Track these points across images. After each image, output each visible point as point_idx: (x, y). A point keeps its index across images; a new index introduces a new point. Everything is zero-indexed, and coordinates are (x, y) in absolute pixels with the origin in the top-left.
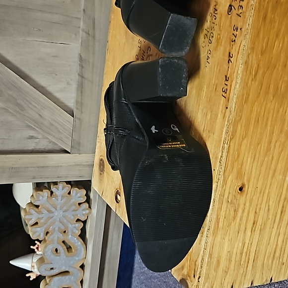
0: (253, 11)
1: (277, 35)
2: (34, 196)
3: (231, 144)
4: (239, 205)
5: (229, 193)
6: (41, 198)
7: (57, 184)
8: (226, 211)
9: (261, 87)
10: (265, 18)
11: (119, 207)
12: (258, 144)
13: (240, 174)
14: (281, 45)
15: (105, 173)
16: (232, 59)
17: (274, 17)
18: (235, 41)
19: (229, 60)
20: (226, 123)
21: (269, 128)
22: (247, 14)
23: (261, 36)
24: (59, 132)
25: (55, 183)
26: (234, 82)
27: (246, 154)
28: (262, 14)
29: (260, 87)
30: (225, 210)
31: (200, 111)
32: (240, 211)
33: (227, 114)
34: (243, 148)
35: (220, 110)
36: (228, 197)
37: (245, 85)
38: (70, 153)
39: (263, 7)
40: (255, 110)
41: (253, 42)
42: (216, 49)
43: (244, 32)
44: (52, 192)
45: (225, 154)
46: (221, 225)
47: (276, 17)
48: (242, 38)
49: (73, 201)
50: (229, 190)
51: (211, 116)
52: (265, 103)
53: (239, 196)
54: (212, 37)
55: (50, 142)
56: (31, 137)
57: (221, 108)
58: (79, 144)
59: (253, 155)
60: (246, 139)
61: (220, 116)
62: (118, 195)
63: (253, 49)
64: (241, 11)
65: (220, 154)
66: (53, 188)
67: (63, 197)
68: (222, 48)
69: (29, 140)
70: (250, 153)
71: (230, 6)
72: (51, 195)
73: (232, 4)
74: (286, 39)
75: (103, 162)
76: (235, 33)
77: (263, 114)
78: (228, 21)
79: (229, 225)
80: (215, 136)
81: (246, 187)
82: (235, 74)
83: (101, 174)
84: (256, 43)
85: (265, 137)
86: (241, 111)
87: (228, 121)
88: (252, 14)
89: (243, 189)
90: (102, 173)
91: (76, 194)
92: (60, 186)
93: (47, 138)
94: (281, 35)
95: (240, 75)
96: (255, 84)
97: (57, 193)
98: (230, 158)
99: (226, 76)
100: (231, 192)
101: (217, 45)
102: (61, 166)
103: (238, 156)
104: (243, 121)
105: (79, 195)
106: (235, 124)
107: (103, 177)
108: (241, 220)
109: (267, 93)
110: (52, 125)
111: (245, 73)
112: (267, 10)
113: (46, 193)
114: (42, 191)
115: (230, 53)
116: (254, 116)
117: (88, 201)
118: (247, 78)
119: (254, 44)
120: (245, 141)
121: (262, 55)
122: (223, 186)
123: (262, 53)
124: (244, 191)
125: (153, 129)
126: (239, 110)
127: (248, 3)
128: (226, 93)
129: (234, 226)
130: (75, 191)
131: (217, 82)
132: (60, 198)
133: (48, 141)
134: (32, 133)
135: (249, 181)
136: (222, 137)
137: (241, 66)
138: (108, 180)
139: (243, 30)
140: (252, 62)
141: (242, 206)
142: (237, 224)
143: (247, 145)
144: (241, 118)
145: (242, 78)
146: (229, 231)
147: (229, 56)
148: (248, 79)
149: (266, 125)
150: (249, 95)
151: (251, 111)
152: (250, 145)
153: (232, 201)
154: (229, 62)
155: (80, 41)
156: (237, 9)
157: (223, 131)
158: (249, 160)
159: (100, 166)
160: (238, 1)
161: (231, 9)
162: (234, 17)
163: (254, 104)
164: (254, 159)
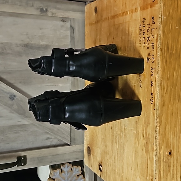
0: (159, 60)
1: (174, 69)
2: (52, 173)
3: (160, 129)
4: (170, 163)
5: (164, 156)
6: (56, 174)
7: (64, 165)
8: (164, 167)
9: (171, 96)
10: (166, 62)
11: (102, 174)
12: (175, 127)
13: (168, 145)
14: (177, 74)
16: (153, 84)
17: (171, 61)
18: (153, 75)
19: (152, 85)
20: (155, 117)
21: (179, 117)
22: (157, 62)
23: (166, 71)
24: (63, 133)
25: (63, 164)
26: (156, 96)
27: (169, 133)
28: (164, 60)
29: (170, 97)
30: (163, 166)
32: (172, 166)
33: (155, 112)
34: (167, 130)
35: (151, 111)
36: (163, 159)
37: (162, 96)
38: (70, 145)
39: (164, 57)
40: (170, 109)
41: (162, 75)
42: (144, 80)
43: (157, 71)
44: (62, 170)
45: (157, 134)
46: (162, 175)
47: (172, 61)
48: (156, 73)
49: (74, 174)
50: (164, 154)
51: (147, 115)
52: (174, 104)
53: (169, 157)
55: (58, 140)
56: (48, 138)
57: (151, 110)
58: (75, 139)
59: (173, 133)
60: (168, 125)
61: (151, 114)
62: (101, 167)
63: (163, 78)
64: (153, 60)
65: (155, 135)
66: (62, 167)
67: (68, 172)
68: (147, 79)
69: (47, 140)
70: (172, 132)
71: (148, 58)
72: (61, 172)
74: (179, 71)
75: (90, 148)
76: (152, 71)
77: (174, 111)
78: (148, 66)
79: (167, 175)
80: (151, 125)
81: (173, 152)
82: (156, 91)
83: (89, 156)
84: (164, 75)
85: (178, 123)
86: (162, 110)
87: (156, 117)
88: (159, 61)
89: (171, 153)
90: (90, 155)
91: (76, 170)
92: (66, 165)
93: (57, 138)
94: (176, 69)
95: (159, 92)
96: (167, 95)
97: (65, 170)
98: (161, 136)
99: (151, 93)
100: (164, 155)
101: (144, 78)
102: (66, 153)
103: (165, 135)
104: (165, 115)
105: (77, 170)
106: (160, 118)
107: (90, 157)
108: (173, 171)
109: (174, 99)
110: (59, 130)
111: (161, 90)
112: (167, 58)
113: (58, 171)
114: (56, 170)
115: (151, 81)
116: (170, 112)
117: (83, 173)
118: (162, 93)
119: (163, 75)
120: (167, 126)
121: (168, 80)
122: (159, 153)
123: (168, 79)
124: (172, 154)
126: (161, 110)
127: (156, 56)
128: (153, 102)
129: (170, 176)
130: (75, 168)
131: (147, 96)
132: (66, 173)
133: (57, 139)
134: (48, 136)
135: (174, 149)
136: (154, 125)
137: (158, 87)
138: (94, 159)
139: (156, 69)
140: (163, 84)
141: (172, 163)
142: (171, 174)
143: (169, 128)
144: (163, 114)
145: (160, 93)
146: (167, 179)
147: (151, 83)
148: (163, 93)
149: (177, 116)
150: (165, 102)
151: (168, 110)
152: (170, 128)
153: (166, 161)
154: (151, 86)
155: (70, 82)
156: (151, 60)
157: (154, 122)
158: (171, 136)
159: (88, 151)
160: (151, 55)
161: (148, 60)
162: (151, 63)
163: (169, 106)
164: (174, 136)
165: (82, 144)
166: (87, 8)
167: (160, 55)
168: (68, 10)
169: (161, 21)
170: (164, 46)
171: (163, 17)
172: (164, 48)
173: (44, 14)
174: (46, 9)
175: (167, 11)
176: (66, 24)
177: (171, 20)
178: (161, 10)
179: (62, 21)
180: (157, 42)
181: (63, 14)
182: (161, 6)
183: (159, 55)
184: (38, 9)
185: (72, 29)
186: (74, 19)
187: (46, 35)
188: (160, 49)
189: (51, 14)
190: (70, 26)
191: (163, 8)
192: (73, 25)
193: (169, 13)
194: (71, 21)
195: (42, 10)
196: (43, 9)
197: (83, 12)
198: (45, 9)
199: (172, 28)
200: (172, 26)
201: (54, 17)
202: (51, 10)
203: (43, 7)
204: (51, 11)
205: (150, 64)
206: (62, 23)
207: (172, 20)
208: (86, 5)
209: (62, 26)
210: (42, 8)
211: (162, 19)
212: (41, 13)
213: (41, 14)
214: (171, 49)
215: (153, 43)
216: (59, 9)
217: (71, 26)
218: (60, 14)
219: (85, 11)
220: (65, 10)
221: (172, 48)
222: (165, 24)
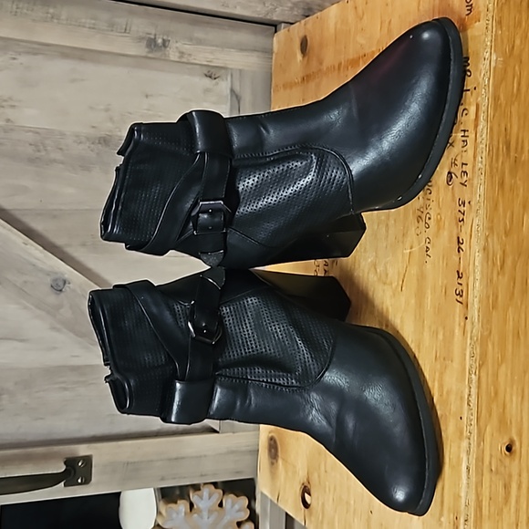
0: (482, 177)
1: (525, 207)
2: (163, 512)
3: (482, 374)
4: (510, 476)
5: (491, 456)
6: (174, 515)
7: (200, 490)
8: (491, 486)
9: (514, 283)
10: (502, 184)
11: (311, 514)
12: (525, 372)
13: (503, 423)
15: (280, 461)
16: (462, 246)
17: (515, 182)
18: (463, 220)
19: (459, 248)
20: (469, 341)
22: (475, 182)
23: (501, 209)
25: (196, 487)
26: (471, 279)
27: (508, 390)
28: (497, 179)
29: (512, 284)
30: (488, 485)
31: (426, 329)
32: (514, 486)
33: (469, 327)
34: (501, 379)
35: (457, 323)
36: (490, 463)
37: (489, 281)
38: (218, 432)
39: (497, 170)
40: (511, 319)
41: (491, 220)
42: (437, 234)
43: (475, 207)
44: (192, 505)
45: (474, 391)
46: (485, 511)
47: (518, 182)
48: (473, 214)
49: (227, 518)
50: (491, 450)
51: (444, 334)
52: (524, 307)
53: (507, 461)
54: (429, 219)
57: (457, 319)
59: (520, 391)
60: (504, 365)
61: (458, 332)
62: (306, 495)
63: (491, 229)
64: (465, 178)
65: (467, 391)
66: (194, 497)
67: (210, 512)
68: (446, 233)
70: (515, 387)
71: (449, 173)
72: (191, 510)
73: (452, 170)
75: (275, 442)
76: (462, 209)
77: (523, 325)
78: (450, 194)
79: (500, 513)
80: (456, 365)
81: (517, 444)
82: (471, 266)
83: (272, 464)
84: (495, 221)
86: (489, 322)
87: (471, 339)
88: (483, 181)
89: (513, 448)
90: (274, 461)
91: (233, 506)
92: (206, 491)
95: (479, 268)
96: (503, 281)
97: (201, 506)
98: (484, 398)
99: (458, 272)
100: (493, 454)
101: (439, 229)
102: (205, 456)
103: (496, 394)
104: (495, 336)
105: (237, 507)
106: (483, 341)
107: (277, 468)
108: (517, 502)
111: (485, 264)
112: (503, 173)
113: (182, 506)
114: (176, 503)
115: (458, 238)
116: (511, 328)
117: (253, 518)
118: (490, 271)
119: (492, 221)
120: (503, 369)
121: (506, 237)
122: (479, 445)
123: (507, 234)
124: (515, 451)
126: (485, 321)
127: (474, 167)
128: (461, 296)
129: (509, 516)
130: (229, 500)
131: (445, 282)
132: (205, 514)
135: (520, 435)
136: (465, 365)
137: (477, 254)
138: (286, 472)
139: (472, 203)
140: (493, 247)
141: (515, 478)
142: (513, 510)
143: (507, 375)
144: (490, 332)
145: (482, 272)
146: (500, 522)
147: (459, 242)
148: (492, 273)
150: (497, 297)
151: (505, 321)
152: (512, 374)
153: (497, 469)
154: (459, 251)
156: (459, 177)
157: (465, 354)
158: (514, 399)
159: (270, 451)
160: (459, 165)
161: (452, 177)
162: (458, 187)
163: (508, 309)
164: (523, 397)
165: (254, 430)
166: (279, 42)
167: (484, 163)
168: (225, 46)
169: (488, 67)
170: (495, 138)
171: (494, 57)
172: (495, 143)
173: (158, 54)
174: (164, 41)
175: (505, 41)
176: (217, 84)
177: (517, 68)
178: (490, 38)
179: (206, 76)
180: (476, 126)
181: (211, 57)
182: (490, 27)
183: (482, 162)
184: (141, 39)
185: (234, 98)
186: (240, 70)
187: (160, 114)
188: (484, 146)
189: (177, 54)
190: (229, 91)
191: (496, 31)
192: (237, 88)
193: (513, 47)
194: (232, 76)
195: (152, 44)
196: (154, 40)
197: (268, 52)
198: (160, 41)
199: (518, 89)
200: (519, 84)
201: (184, 63)
202: (178, 45)
203: (155, 35)
204: (177, 48)
205: (456, 189)
206: (207, 81)
207: (519, 66)
208: (276, 32)
209: (207, 91)
210: (153, 37)
211: (493, 64)
212: (149, 52)
213: (150, 55)
214: (516, 149)
215: (465, 131)
216: (200, 42)
217: (232, 91)
218: (203, 56)
219: (272, 50)
220: (217, 46)
221: (520, 147)
222: (501, 76)
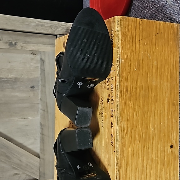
1: (134, 111)
3: (121, 171)
9: (131, 138)
10: (126, 103)
12: (136, 168)
14: (137, 115)
18: (113, 116)
19: (112, 126)
20: (116, 160)
21: (141, 158)
22: (116, 103)
23: (126, 112)
24: (32, 168)
26: (116, 138)
27: (131, 175)
29: (130, 138)
31: (103, 153)
33: (116, 155)
34: (128, 172)
35: (112, 153)
37: (122, 138)
39: (124, 99)
40: (131, 150)
42: (105, 120)
45: (118, 177)
47: (132, 102)
48: (116, 115)
51: (108, 156)
52: (135, 146)
54: (103, 114)
55: (27, 175)
56: (16, 174)
57: (112, 151)
58: (44, 174)
59: (135, 175)
60: (129, 167)
61: (112, 156)
63: (122, 119)
64: (113, 102)
65: (116, 178)
68: (108, 120)
69: (15, 176)
70: (133, 174)
71: (108, 99)
74: (139, 112)
76: (112, 112)
77: (135, 152)
78: (108, 106)
82: (116, 133)
85: (139, 164)
86: (123, 152)
87: (116, 159)
88: (118, 103)
93: (25, 173)
94: (136, 110)
96: (128, 137)
99: (112, 134)
101: (105, 118)
103: (126, 177)
109: (135, 140)
110: (27, 165)
111: (121, 132)
115: (111, 122)
116: (131, 153)
119: (123, 117)
120: (128, 169)
121: (128, 122)
123: (128, 120)
125: (78, 167)
126: (121, 152)
127: (115, 98)
128: (113, 143)
131: (108, 137)
133: (26, 174)
134: (16, 172)
136: (115, 168)
139: (115, 111)
140: (123, 126)
143: (130, 170)
144: (123, 156)
145: (119, 135)
147: (112, 124)
148: (123, 135)
149: (139, 157)
151: (129, 151)
152: (132, 170)
155: (40, 115)
156: (111, 101)
157: (115, 165)
158: (133, 178)
160: (111, 97)
161: (109, 101)
163: (129, 147)
164: (136, 177)
165: (52, 178)
166: (57, 42)
167: (119, 97)
168: (38, 43)
169: (119, 64)
170: (122, 88)
171: (121, 60)
172: (122, 89)
173: (13, 48)
174: (15, 43)
175: (125, 54)
176: (36, 56)
177: (129, 63)
178: (119, 54)
179: (32, 54)
180: (115, 84)
181: (33, 47)
182: (119, 50)
183: (118, 97)
184: (6, 43)
185: (42, 62)
186: (44, 52)
187: (15, 68)
188: (118, 91)
189: (20, 47)
190: (40, 59)
191: (121, 51)
192: (43, 58)
193: (128, 56)
194: (41, 54)
195: (11, 44)
196: (12, 43)
197: (53, 44)
198: (14, 43)
199: (130, 70)
200: (130, 68)
201: (23, 50)
202: (20, 44)
203: (12, 41)
204: (20, 45)
205: (110, 105)
206: (32, 56)
207: (130, 62)
208: (56, 38)
209: (32, 59)
210: (11, 42)
211: (121, 62)
212: (10, 47)
213: (10, 48)
214: (130, 91)
215: (112, 85)
216: (29, 42)
217: (41, 59)
218: (30, 47)
219: (55, 44)
220: (35, 44)
221: (131, 90)
222: (124, 66)
